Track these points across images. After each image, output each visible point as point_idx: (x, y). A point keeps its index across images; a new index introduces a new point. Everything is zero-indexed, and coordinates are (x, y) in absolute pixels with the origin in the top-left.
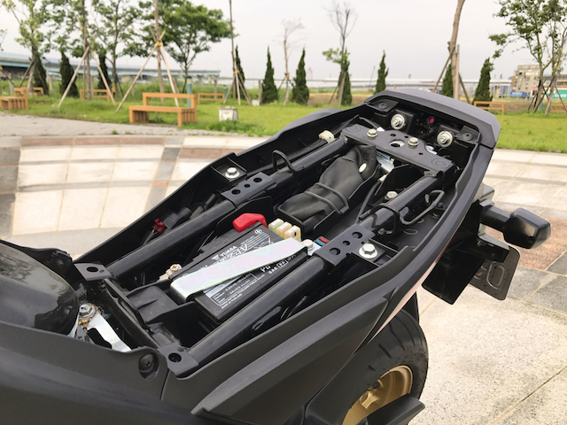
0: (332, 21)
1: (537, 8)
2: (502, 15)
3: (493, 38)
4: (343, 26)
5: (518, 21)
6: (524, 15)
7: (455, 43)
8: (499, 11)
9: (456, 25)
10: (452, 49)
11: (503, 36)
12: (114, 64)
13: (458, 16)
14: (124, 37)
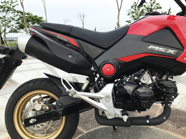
0: (79, 18)
1: (138, 12)
2: (129, 15)
3: (127, 21)
4: (83, 20)
5: (133, 16)
6: (134, 15)
7: (119, 23)
8: (128, 14)
9: (118, 18)
10: (118, 25)
11: (130, 21)
12: (5, 36)
13: (119, 15)
14: (8, 27)
